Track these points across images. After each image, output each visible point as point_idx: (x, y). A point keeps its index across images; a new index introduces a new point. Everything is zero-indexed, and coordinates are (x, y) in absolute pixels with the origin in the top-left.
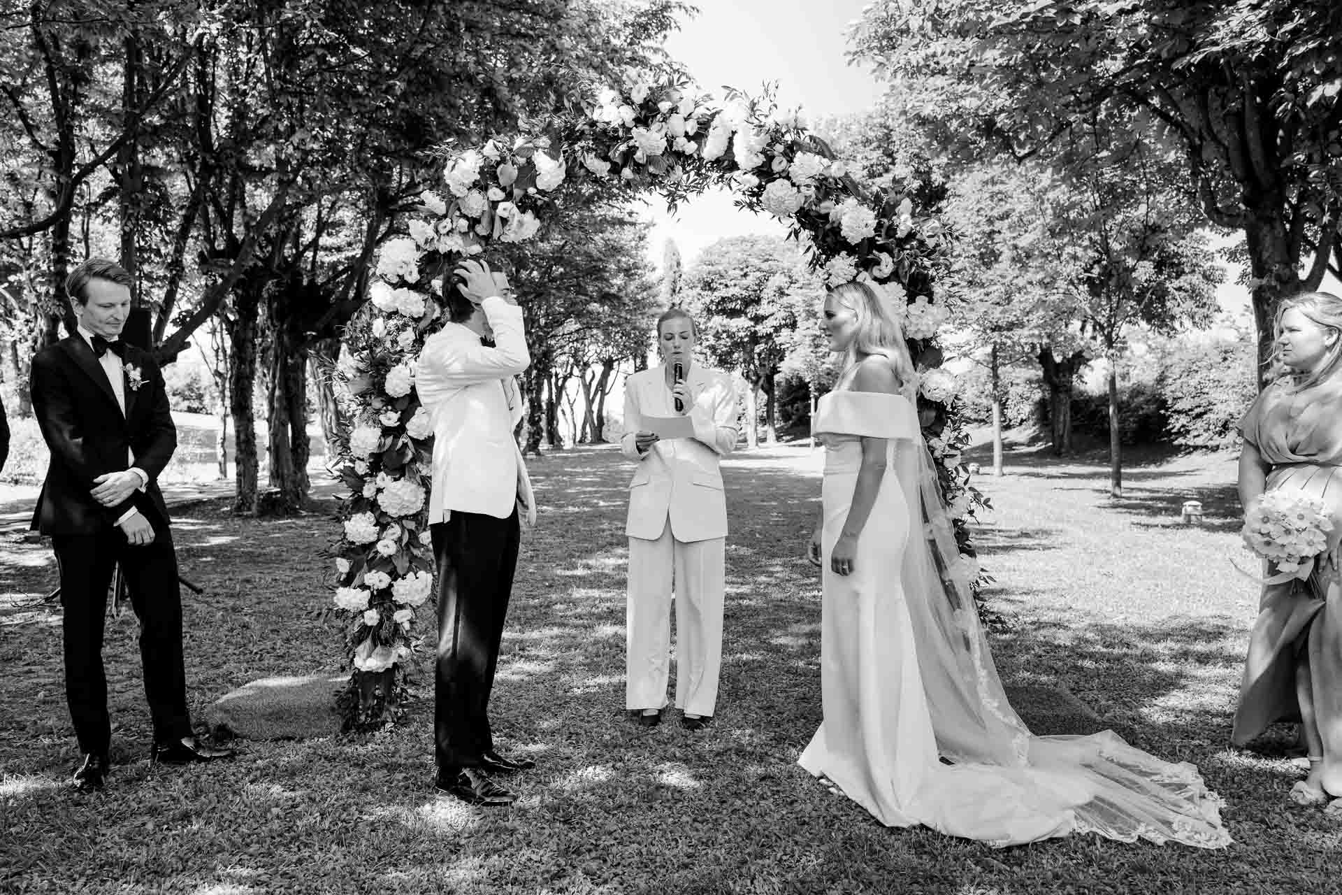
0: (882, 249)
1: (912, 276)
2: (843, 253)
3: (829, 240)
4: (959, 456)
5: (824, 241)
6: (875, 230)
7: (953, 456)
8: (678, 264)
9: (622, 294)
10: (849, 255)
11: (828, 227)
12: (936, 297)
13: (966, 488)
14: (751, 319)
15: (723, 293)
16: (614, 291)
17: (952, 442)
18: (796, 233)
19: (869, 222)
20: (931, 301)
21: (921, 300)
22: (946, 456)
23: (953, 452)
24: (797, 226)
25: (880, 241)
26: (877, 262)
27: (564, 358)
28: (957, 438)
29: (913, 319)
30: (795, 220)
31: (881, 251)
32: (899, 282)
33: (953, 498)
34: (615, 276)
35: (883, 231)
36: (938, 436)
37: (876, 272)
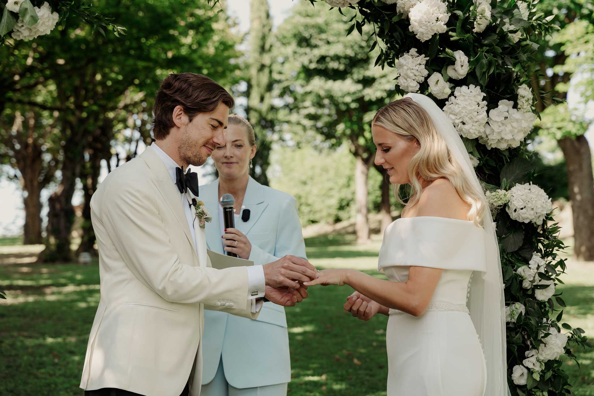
0: (455, 46)
1: (492, 77)
2: (413, 51)
3: (396, 34)
4: (552, 286)
5: (392, 37)
6: (448, 24)
7: (545, 287)
8: (268, 16)
9: (195, 56)
10: (420, 53)
11: (395, 19)
12: (521, 102)
13: (560, 324)
14: (359, 82)
15: (323, 50)
16: (184, 51)
17: (542, 270)
18: (359, 26)
19: (440, 16)
20: (515, 106)
21: (504, 105)
22: (537, 287)
23: (544, 282)
24: (360, 18)
25: (454, 36)
26: (452, 62)
27: (128, 133)
28: (548, 265)
29: (494, 126)
30: (356, 11)
31: (455, 49)
32: (476, 84)
33: (547, 335)
34: (185, 34)
35: (458, 24)
36: (528, 264)
37: (451, 73)
